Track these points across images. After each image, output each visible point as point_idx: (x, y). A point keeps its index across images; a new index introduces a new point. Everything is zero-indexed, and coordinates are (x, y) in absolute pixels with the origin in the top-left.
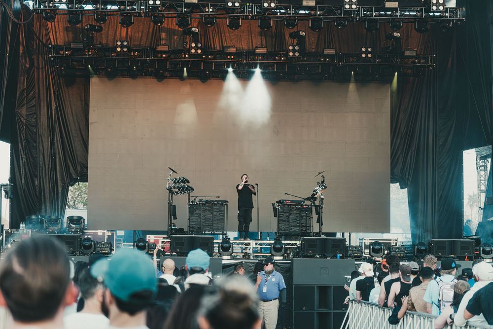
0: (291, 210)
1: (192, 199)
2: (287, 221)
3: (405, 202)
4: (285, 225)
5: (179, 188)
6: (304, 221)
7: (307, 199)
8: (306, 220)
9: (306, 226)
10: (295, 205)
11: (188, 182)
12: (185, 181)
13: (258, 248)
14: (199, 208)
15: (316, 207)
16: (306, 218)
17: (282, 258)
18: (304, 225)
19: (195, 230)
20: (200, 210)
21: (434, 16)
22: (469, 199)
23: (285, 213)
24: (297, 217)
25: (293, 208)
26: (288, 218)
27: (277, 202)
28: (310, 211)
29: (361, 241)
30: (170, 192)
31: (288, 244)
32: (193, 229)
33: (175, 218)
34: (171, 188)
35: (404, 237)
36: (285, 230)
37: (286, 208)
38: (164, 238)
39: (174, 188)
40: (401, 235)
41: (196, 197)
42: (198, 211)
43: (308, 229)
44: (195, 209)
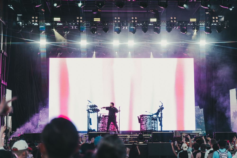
0: (147, 119)
1: (99, 115)
2: (145, 125)
3: (202, 116)
4: (144, 127)
5: (92, 110)
6: (153, 125)
7: (154, 114)
8: (154, 124)
9: (154, 127)
10: (149, 117)
11: (97, 107)
12: (95, 106)
13: (131, 138)
14: (102, 119)
15: (159, 118)
16: (154, 123)
17: (143, 143)
18: (153, 127)
19: (101, 130)
20: (103, 120)
21: (214, 25)
22: (234, 114)
23: (144, 121)
24: (150, 123)
25: (148, 118)
26: (146, 123)
27: (140, 116)
28: (156, 120)
29: (181, 134)
30: (88, 112)
31: (146, 136)
32: (100, 130)
33: (91, 124)
34: (89, 110)
35: (202, 132)
36: (144, 129)
37: (144, 118)
38: (86, 134)
39: (90, 110)
40: (201, 131)
41: (101, 114)
42: (102, 121)
43: (155, 129)
44: (101, 120)
